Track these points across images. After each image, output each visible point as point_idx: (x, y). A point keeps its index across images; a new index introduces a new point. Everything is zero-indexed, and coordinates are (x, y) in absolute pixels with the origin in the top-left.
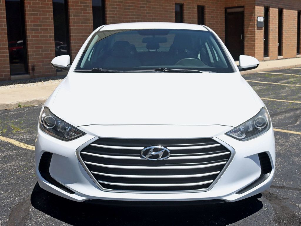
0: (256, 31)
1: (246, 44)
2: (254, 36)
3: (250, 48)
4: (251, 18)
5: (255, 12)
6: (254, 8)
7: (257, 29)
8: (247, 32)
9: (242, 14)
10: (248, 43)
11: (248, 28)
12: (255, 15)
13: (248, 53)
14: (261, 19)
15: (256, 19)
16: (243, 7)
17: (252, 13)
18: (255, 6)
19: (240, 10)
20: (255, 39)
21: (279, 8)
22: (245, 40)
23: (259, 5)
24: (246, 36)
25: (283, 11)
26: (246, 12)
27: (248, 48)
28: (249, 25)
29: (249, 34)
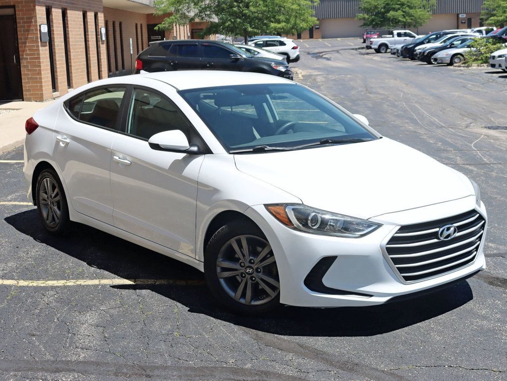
0: (40, 48)
1: (23, 71)
2: (39, 58)
3: (31, 78)
4: (30, 26)
5: (36, 16)
6: (34, 10)
7: (42, 46)
8: (24, 51)
9: (13, 18)
10: (28, 70)
11: (26, 43)
12: (36, 22)
13: (28, 86)
14: (44, 29)
15: (39, 28)
16: (14, 7)
17: (31, 18)
18: (35, 7)
19: (9, 11)
20: (39, 62)
21: (62, 9)
22: (22, 65)
23: (41, 4)
24: (22, 58)
25: (67, 13)
26: (19, 15)
27: (28, 78)
28: (27, 39)
29: (27, 55)
